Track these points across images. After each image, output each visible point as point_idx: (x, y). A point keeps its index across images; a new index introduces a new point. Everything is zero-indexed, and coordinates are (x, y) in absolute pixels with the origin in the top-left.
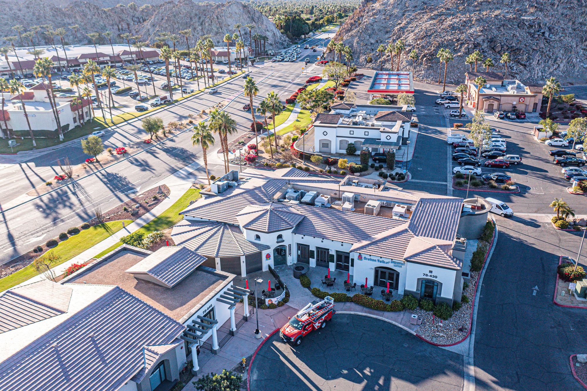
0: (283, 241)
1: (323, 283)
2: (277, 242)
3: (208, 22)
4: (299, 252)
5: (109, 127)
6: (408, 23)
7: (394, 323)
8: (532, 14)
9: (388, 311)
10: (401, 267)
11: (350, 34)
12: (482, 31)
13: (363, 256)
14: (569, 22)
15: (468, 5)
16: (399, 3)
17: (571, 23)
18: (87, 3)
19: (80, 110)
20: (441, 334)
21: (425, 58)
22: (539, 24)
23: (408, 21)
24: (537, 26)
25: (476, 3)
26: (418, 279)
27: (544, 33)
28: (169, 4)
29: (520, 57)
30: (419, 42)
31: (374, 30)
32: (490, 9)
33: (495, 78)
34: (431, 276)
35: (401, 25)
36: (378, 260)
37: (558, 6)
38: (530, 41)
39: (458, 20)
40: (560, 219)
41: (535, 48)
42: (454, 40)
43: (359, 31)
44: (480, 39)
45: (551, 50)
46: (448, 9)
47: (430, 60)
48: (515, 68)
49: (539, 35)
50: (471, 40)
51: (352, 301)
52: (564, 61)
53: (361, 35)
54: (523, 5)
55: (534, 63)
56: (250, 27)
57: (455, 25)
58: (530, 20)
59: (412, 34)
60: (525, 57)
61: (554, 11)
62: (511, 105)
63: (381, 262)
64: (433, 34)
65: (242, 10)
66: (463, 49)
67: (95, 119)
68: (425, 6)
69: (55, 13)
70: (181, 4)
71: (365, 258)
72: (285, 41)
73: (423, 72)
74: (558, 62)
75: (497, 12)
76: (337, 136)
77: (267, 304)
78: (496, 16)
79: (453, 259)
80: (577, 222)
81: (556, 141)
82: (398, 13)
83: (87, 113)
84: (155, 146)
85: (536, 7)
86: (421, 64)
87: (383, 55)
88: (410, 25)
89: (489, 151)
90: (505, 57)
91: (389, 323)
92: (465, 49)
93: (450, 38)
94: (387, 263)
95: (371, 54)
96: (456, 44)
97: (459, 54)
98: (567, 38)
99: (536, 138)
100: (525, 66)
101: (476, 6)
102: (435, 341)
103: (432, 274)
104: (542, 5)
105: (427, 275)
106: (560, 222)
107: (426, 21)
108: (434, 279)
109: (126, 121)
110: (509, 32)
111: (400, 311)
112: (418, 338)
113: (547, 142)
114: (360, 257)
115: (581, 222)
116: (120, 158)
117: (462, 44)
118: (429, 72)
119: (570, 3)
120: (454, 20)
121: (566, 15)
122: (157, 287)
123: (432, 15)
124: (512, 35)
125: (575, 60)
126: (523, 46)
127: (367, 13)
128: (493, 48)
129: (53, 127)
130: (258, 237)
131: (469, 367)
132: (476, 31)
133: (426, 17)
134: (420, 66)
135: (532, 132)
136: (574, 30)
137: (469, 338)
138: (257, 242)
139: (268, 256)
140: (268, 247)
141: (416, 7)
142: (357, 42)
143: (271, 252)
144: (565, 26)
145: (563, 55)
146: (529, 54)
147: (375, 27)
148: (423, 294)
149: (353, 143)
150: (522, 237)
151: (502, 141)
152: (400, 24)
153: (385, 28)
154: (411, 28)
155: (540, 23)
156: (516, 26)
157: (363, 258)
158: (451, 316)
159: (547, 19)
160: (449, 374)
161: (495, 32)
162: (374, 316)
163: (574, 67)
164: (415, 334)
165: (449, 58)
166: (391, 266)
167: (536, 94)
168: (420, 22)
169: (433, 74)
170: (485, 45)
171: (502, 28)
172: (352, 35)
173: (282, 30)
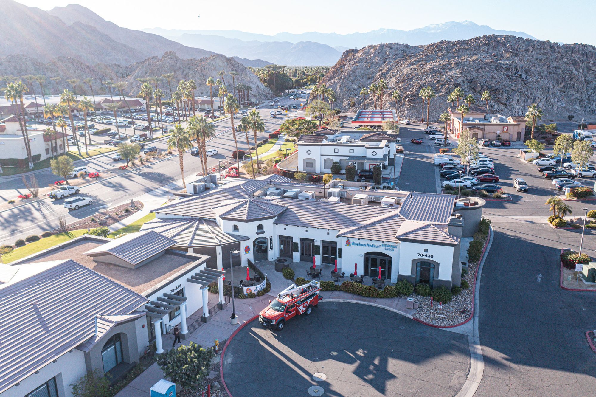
0: (264, 232)
1: (308, 274)
2: (258, 233)
3: (192, 74)
4: (282, 246)
5: (84, 158)
6: (389, 69)
7: (388, 308)
8: (508, 59)
9: (381, 298)
10: (393, 250)
11: (332, 81)
12: (461, 73)
13: (352, 240)
14: (544, 66)
15: (447, 52)
16: (379, 51)
17: (545, 68)
18: (70, 58)
19: (53, 141)
20: (441, 316)
21: (408, 99)
22: (516, 68)
23: (389, 67)
24: (513, 69)
25: (454, 50)
26: (413, 261)
27: (521, 75)
28: (154, 59)
29: (500, 97)
30: (400, 85)
31: (356, 76)
32: (468, 54)
33: (477, 111)
34: (426, 256)
35: (383, 71)
36: (368, 245)
37: (532, 51)
38: (508, 82)
39: (437, 64)
40: (557, 218)
41: (514, 89)
42: (435, 82)
43: (341, 78)
44: (460, 81)
45: (529, 91)
46: (427, 56)
47: (412, 101)
48: (496, 107)
49: (516, 77)
50: (451, 81)
51: (340, 290)
52: (543, 101)
53: (343, 81)
54: (499, 51)
55: (513, 102)
56: (233, 74)
57: (435, 68)
58: (507, 64)
59: (394, 79)
60: (504, 97)
61: (529, 56)
62: (495, 135)
63: (371, 246)
64: (414, 77)
65: (226, 63)
66: (444, 90)
67: (70, 153)
68: (405, 54)
69: (37, 67)
70: (166, 58)
71: (354, 244)
72: (269, 93)
73: (406, 112)
74: (536, 101)
75: (474, 57)
76: (321, 155)
77: (245, 293)
78: (474, 60)
79: (448, 235)
80: (575, 221)
81: (543, 160)
82: (379, 60)
83: (60, 145)
84: (131, 172)
85: (511, 52)
86: (404, 104)
87: (366, 100)
88: (392, 71)
89: (477, 169)
90: (485, 95)
91: (383, 309)
92: (446, 89)
93: (430, 80)
94: (378, 247)
95: (354, 99)
96: (437, 85)
97: (441, 94)
98: (543, 80)
99: (523, 160)
100: (505, 105)
101: (454, 53)
102: (434, 323)
103: (428, 254)
104: (517, 50)
105: (422, 255)
106: (557, 221)
107: (407, 67)
108: (430, 258)
109: (101, 153)
110: (488, 74)
111: (394, 297)
112: (416, 321)
113: (534, 162)
114: (348, 243)
115: (578, 221)
116: (92, 181)
117: (443, 85)
118: (411, 112)
119: (544, 49)
120: (434, 64)
121: (541, 60)
122: (119, 268)
123: (412, 61)
124: (490, 76)
125: (553, 99)
126: (502, 86)
127: (349, 61)
128: (473, 88)
129: (23, 156)
130: (236, 228)
131: (475, 346)
132: (456, 73)
133: (406, 63)
134: (403, 107)
135: (519, 156)
136: (550, 73)
137: (472, 320)
138: (236, 233)
139: (247, 249)
140: (247, 239)
141: (396, 55)
142: (340, 88)
143: (250, 243)
144: (541, 70)
145: (541, 95)
146: (508, 94)
147: (357, 74)
148: (418, 279)
149: (338, 161)
150: (519, 235)
151: (489, 161)
152: (381, 70)
153: (367, 74)
154: (392, 73)
155: (517, 66)
156: (494, 69)
157: (351, 243)
158: (450, 300)
159: (523, 63)
160: (452, 352)
161: (474, 74)
162: (366, 303)
163: (553, 106)
164: (412, 317)
165: (431, 95)
166: (382, 250)
167: (519, 123)
168: (401, 68)
169: (416, 114)
170: (466, 85)
171: (480, 71)
172: (334, 82)
173: (266, 84)
